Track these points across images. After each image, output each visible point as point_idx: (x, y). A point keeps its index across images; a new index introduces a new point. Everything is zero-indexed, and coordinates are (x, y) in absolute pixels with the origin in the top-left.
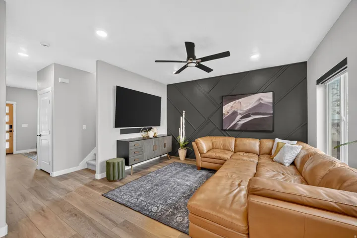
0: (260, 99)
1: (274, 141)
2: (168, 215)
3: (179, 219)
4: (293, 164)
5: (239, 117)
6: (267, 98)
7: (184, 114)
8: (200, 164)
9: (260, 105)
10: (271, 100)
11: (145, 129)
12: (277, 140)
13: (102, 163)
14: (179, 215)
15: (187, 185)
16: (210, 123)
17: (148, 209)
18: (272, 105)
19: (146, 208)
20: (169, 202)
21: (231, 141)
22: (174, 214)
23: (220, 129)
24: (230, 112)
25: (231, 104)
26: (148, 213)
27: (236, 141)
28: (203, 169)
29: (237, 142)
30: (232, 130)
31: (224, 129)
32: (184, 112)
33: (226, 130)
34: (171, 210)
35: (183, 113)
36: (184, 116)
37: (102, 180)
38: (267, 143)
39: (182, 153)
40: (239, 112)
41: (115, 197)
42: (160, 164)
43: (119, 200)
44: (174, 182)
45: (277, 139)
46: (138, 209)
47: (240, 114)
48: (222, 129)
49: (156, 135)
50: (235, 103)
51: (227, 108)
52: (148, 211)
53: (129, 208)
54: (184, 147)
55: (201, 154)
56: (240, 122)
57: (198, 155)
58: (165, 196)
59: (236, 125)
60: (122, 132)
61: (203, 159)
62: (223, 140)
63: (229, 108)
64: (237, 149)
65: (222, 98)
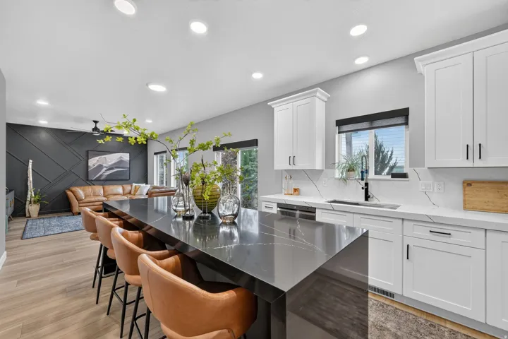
0: (121, 157)
1: (132, 186)
4: (147, 194)
5: (104, 169)
6: (126, 157)
7: (30, 163)
8: (78, 209)
9: (121, 161)
10: (128, 159)
12: (134, 184)
16: (73, 174)
18: (129, 162)
21: (99, 189)
23: (87, 180)
24: (96, 166)
25: (97, 158)
27: (103, 188)
29: (105, 189)
30: (97, 180)
31: (90, 179)
32: (31, 161)
33: (92, 180)
35: (28, 162)
36: (31, 166)
38: (128, 188)
40: (104, 165)
47: (106, 167)
50: (101, 158)
51: (93, 162)
54: (38, 201)
56: (104, 173)
59: (101, 175)
61: (81, 205)
62: (92, 188)
63: (95, 162)
64: (106, 194)
65: (87, 152)
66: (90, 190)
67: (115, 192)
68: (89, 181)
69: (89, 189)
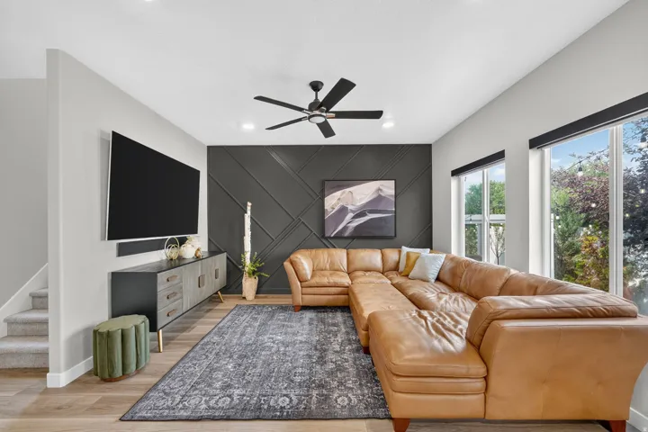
0: (379, 190)
1: (400, 252)
2: (319, 402)
3: (343, 401)
4: (438, 279)
5: (350, 215)
6: (388, 188)
7: (249, 208)
8: (300, 299)
9: (379, 199)
10: (393, 192)
11: (172, 241)
12: (405, 249)
13: (72, 340)
14: (336, 395)
15: (301, 342)
16: (302, 225)
17: (269, 406)
18: (393, 199)
19: (266, 407)
20: (298, 379)
21: (340, 255)
22: (327, 397)
23: (323, 238)
24: (336, 209)
25: (338, 194)
26: (278, 414)
27: (348, 254)
28: (305, 308)
29: (351, 257)
30: (339, 237)
31: (327, 235)
32: (249, 204)
33: (330, 237)
34: (315, 393)
35: (246, 205)
36: (249, 212)
37: (77, 384)
38: (392, 255)
39: (249, 285)
40: (350, 207)
41: (166, 412)
42: (208, 314)
43: (184, 414)
44: (273, 342)
45: (403, 247)
46: (248, 414)
47: (352, 211)
48: (323, 236)
49: (199, 254)
50: (344, 192)
51: (332, 201)
52: (275, 410)
53: (228, 419)
54: (254, 272)
55: (300, 282)
56: (350, 223)
57: (296, 285)
58: (279, 372)
59: (345, 228)
60: (123, 251)
61: (305, 290)
62: (329, 255)
63: (334, 201)
64: (352, 267)
65: (323, 183)
66: (326, 256)
67: (366, 264)
68: (327, 238)
69: (324, 256)
